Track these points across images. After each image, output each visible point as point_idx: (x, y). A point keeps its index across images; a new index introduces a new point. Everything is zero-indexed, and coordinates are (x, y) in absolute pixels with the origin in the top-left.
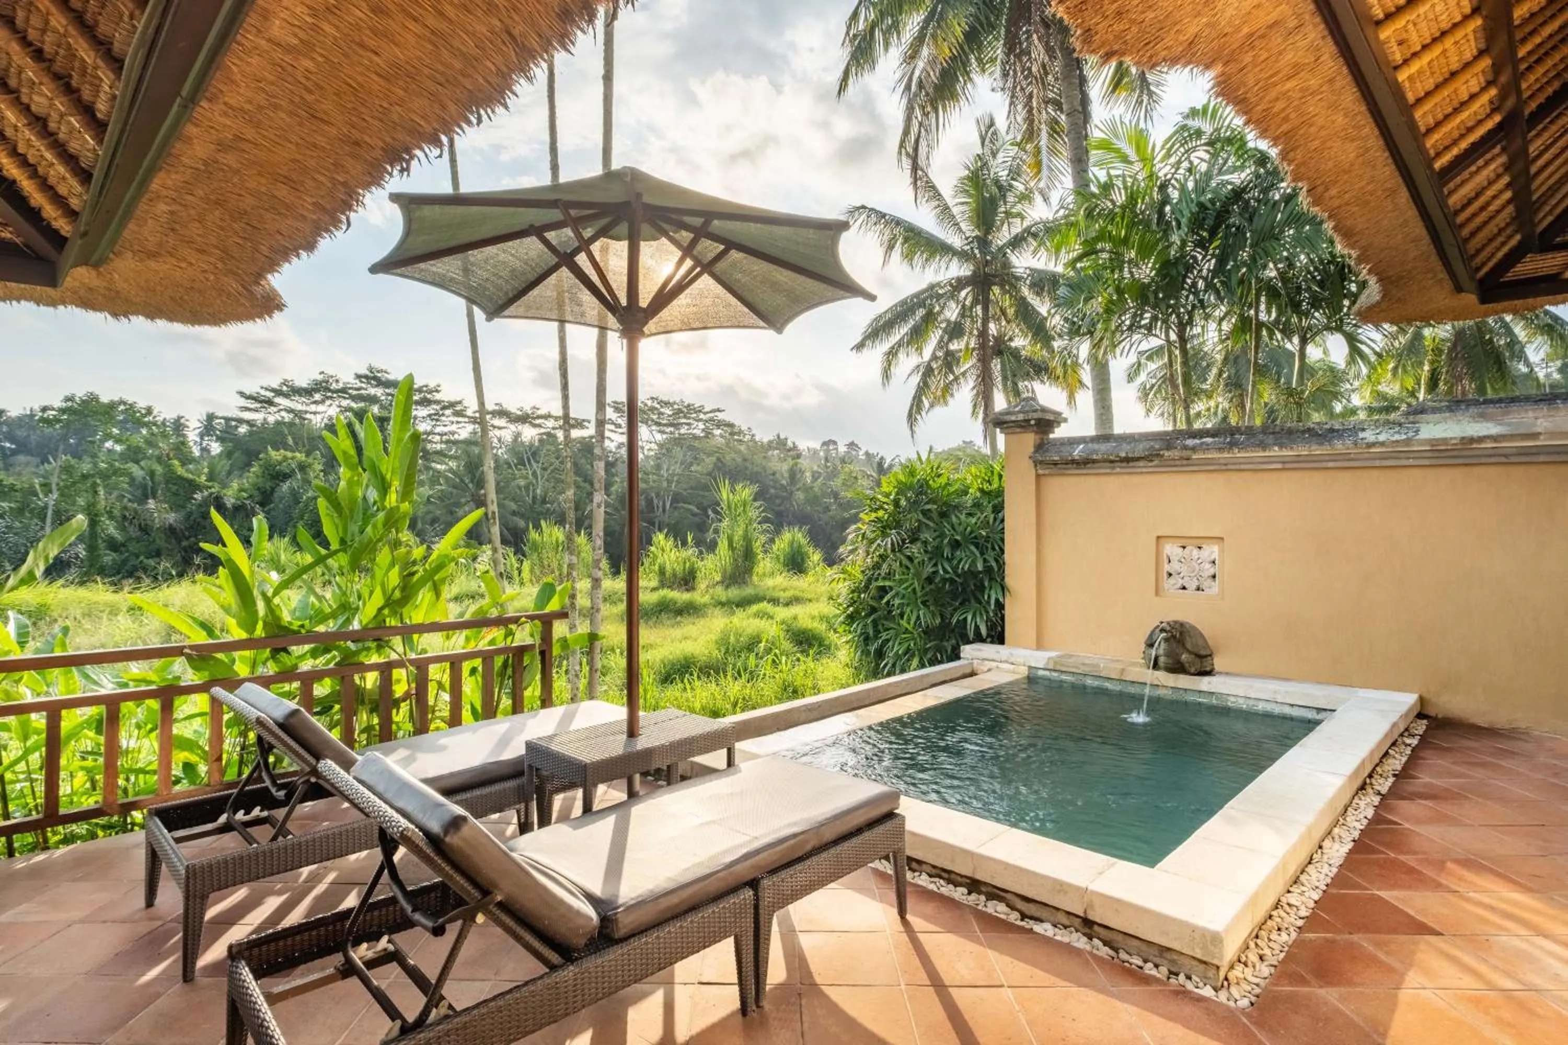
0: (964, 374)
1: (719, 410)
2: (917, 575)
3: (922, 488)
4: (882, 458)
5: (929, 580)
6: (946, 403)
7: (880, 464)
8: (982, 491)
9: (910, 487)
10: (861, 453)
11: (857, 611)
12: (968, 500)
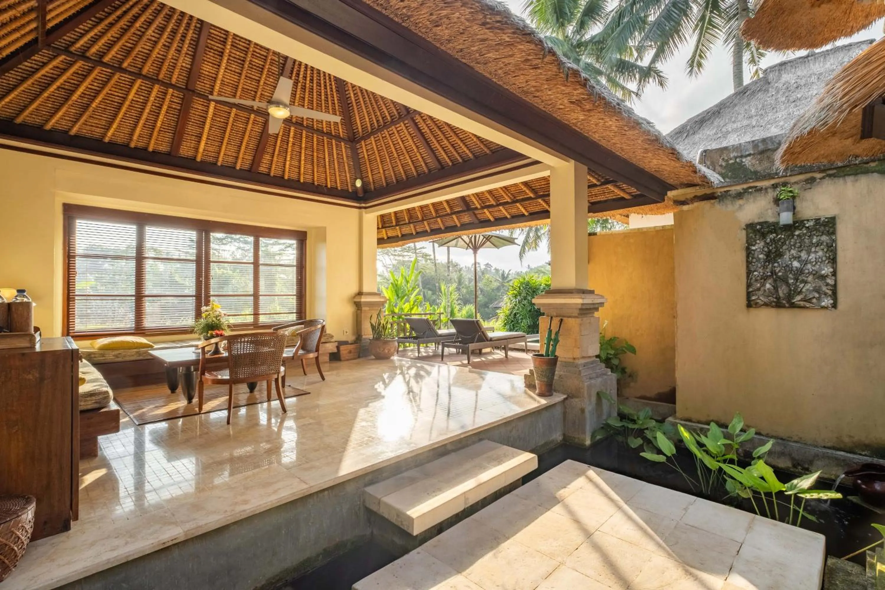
0: (544, 234)
1: (423, 248)
2: (526, 310)
3: (527, 284)
4: (503, 272)
5: (530, 311)
6: (536, 250)
7: (503, 275)
8: (546, 285)
9: (524, 283)
10: (493, 269)
11: (507, 322)
12: (542, 287)
